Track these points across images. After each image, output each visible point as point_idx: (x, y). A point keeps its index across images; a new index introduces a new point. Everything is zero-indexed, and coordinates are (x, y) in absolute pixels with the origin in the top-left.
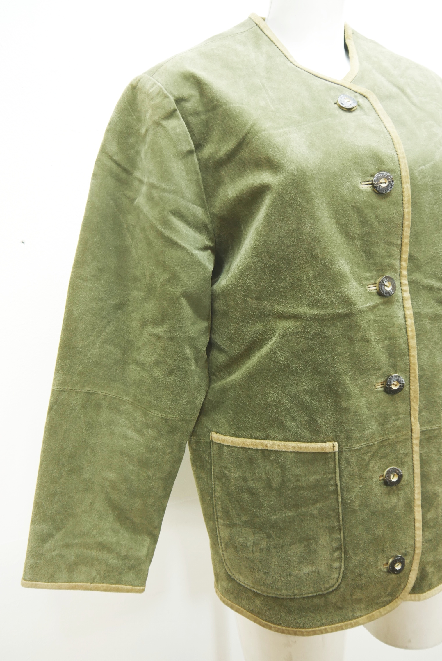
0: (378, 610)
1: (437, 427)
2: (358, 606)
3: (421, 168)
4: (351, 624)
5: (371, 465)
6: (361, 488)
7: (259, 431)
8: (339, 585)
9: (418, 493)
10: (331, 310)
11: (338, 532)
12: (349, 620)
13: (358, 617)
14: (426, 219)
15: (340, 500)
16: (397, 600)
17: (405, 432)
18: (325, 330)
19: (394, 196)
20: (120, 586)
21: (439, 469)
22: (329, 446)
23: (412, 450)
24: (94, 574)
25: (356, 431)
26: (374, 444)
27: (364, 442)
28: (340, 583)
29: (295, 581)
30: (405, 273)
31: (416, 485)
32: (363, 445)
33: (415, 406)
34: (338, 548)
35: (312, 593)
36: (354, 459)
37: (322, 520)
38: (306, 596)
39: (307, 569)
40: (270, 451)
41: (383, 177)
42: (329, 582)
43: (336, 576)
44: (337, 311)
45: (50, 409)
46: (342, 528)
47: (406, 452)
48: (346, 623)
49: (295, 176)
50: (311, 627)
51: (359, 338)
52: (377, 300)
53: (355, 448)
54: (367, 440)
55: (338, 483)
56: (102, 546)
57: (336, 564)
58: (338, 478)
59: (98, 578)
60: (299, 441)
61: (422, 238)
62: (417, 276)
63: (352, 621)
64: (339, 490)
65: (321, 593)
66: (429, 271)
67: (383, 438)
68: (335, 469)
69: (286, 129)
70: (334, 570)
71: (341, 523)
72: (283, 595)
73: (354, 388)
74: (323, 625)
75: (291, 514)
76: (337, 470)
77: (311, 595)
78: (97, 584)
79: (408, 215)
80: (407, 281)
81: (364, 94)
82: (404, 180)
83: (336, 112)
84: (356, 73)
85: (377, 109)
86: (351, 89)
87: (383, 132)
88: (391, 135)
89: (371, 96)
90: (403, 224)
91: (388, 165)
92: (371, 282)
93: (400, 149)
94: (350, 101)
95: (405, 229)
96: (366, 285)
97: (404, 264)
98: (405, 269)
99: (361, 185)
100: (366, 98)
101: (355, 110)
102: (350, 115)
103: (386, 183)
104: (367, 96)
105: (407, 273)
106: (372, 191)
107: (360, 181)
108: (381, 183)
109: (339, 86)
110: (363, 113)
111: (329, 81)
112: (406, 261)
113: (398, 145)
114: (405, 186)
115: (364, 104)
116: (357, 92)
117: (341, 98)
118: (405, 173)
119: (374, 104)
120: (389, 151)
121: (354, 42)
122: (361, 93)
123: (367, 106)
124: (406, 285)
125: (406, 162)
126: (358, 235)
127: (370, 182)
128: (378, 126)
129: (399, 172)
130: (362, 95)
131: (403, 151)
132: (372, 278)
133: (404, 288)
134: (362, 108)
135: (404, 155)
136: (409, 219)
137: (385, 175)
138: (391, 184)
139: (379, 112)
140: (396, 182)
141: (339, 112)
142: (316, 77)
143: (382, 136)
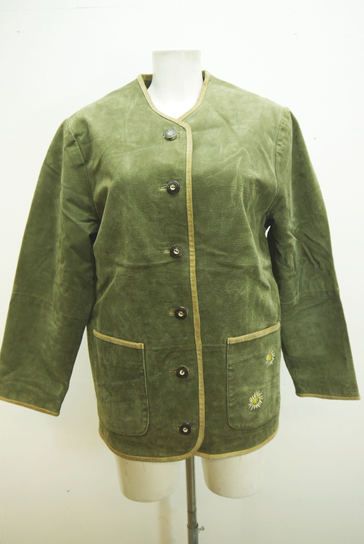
0: (176, 457)
1: (217, 345)
2: (162, 450)
3: (209, 177)
4: (156, 459)
5: (166, 362)
6: (160, 375)
7: (110, 331)
8: (147, 432)
9: (201, 386)
10: (137, 263)
11: (145, 399)
12: (155, 457)
13: (161, 457)
14: (212, 210)
15: (145, 380)
16: (189, 453)
17: (191, 345)
18: (135, 275)
19: (180, 196)
20: (44, 410)
21: (220, 374)
22: (140, 345)
23: (197, 358)
24: (31, 399)
25: (154, 339)
26: (167, 349)
27: (160, 346)
28: (147, 431)
29: (122, 425)
30: (192, 244)
31: (200, 381)
32: (160, 348)
33: (197, 329)
34: (146, 410)
35: (131, 433)
36: (153, 355)
37: (137, 390)
38: (128, 435)
39: (129, 419)
40: (113, 344)
41: (173, 184)
42: (140, 429)
43: (145, 426)
44: (140, 264)
45: (11, 304)
46: (147, 397)
47: (192, 358)
48: (153, 458)
49: (119, 183)
50: (130, 454)
51: (155, 282)
52: (170, 259)
53: (154, 349)
54: (162, 346)
55: (144, 369)
56: (36, 385)
57: (145, 419)
58: (144, 366)
59: (32, 402)
60: (126, 340)
61: (208, 222)
62: (203, 246)
63: (157, 458)
64: (145, 373)
65: (136, 435)
66: (213, 243)
67: (174, 346)
68: (143, 360)
69: (123, 154)
70: (143, 423)
71: (147, 394)
72: (116, 432)
73: (153, 312)
74: (138, 455)
75: (121, 383)
76: (144, 361)
77: (130, 435)
78: (32, 405)
79: (190, 208)
80: (194, 249)
81: (185, 128)
82: (187, 186)
83: (162, 141)
84: (192, 112)
85: (187, 138)
86: (178, 125)
87: (183, 154)
88: (187, 156)
89: (188, 129)
90: (187, 213)
91: (178, 176)
92: (166, 248)
93: (188, 166)
94: (172, 133)
95: (189, 216)
96: (162, 250)
97: (190, 238)
98: (192, 241)
99: (160, 188)
100: (186, 130)
101: (174, 139)
102: (169, 142)
103: (174, 187)
104: (186, 129)
105: (194, 244)
106: (166, 192)
107: (160, 186)
108: (172, 187)
109: (172, 122)
110: (178, 141)
111: (168, 120)
112: (192, 236)
113: (188, 163)
114: (187, 190)
115: (182, 135)
116: (181, 126)
117: (167, 131)
118: (188, 181)
119: (187, 135)
120: (181, 167)
121: (207, 88)
122: (184, 127)
123: (184, 136)
124: (192, 251)
125: (190, 174)
126: (157, 219)
127: (166, 187)
128: (183, 150)
129: (185, 181)
130: (184, 128)
131: (190, 167)
132: (167, 246)
133: (191, 253)
134: (179, 137)
135: (190, 170)
136: (190, 210)
137: (174, 183)
138: (177, 188)
139: (188, 140)
140: (181, 187)
141: (163, 141)
142: (161, 117)
143: (181, 157)
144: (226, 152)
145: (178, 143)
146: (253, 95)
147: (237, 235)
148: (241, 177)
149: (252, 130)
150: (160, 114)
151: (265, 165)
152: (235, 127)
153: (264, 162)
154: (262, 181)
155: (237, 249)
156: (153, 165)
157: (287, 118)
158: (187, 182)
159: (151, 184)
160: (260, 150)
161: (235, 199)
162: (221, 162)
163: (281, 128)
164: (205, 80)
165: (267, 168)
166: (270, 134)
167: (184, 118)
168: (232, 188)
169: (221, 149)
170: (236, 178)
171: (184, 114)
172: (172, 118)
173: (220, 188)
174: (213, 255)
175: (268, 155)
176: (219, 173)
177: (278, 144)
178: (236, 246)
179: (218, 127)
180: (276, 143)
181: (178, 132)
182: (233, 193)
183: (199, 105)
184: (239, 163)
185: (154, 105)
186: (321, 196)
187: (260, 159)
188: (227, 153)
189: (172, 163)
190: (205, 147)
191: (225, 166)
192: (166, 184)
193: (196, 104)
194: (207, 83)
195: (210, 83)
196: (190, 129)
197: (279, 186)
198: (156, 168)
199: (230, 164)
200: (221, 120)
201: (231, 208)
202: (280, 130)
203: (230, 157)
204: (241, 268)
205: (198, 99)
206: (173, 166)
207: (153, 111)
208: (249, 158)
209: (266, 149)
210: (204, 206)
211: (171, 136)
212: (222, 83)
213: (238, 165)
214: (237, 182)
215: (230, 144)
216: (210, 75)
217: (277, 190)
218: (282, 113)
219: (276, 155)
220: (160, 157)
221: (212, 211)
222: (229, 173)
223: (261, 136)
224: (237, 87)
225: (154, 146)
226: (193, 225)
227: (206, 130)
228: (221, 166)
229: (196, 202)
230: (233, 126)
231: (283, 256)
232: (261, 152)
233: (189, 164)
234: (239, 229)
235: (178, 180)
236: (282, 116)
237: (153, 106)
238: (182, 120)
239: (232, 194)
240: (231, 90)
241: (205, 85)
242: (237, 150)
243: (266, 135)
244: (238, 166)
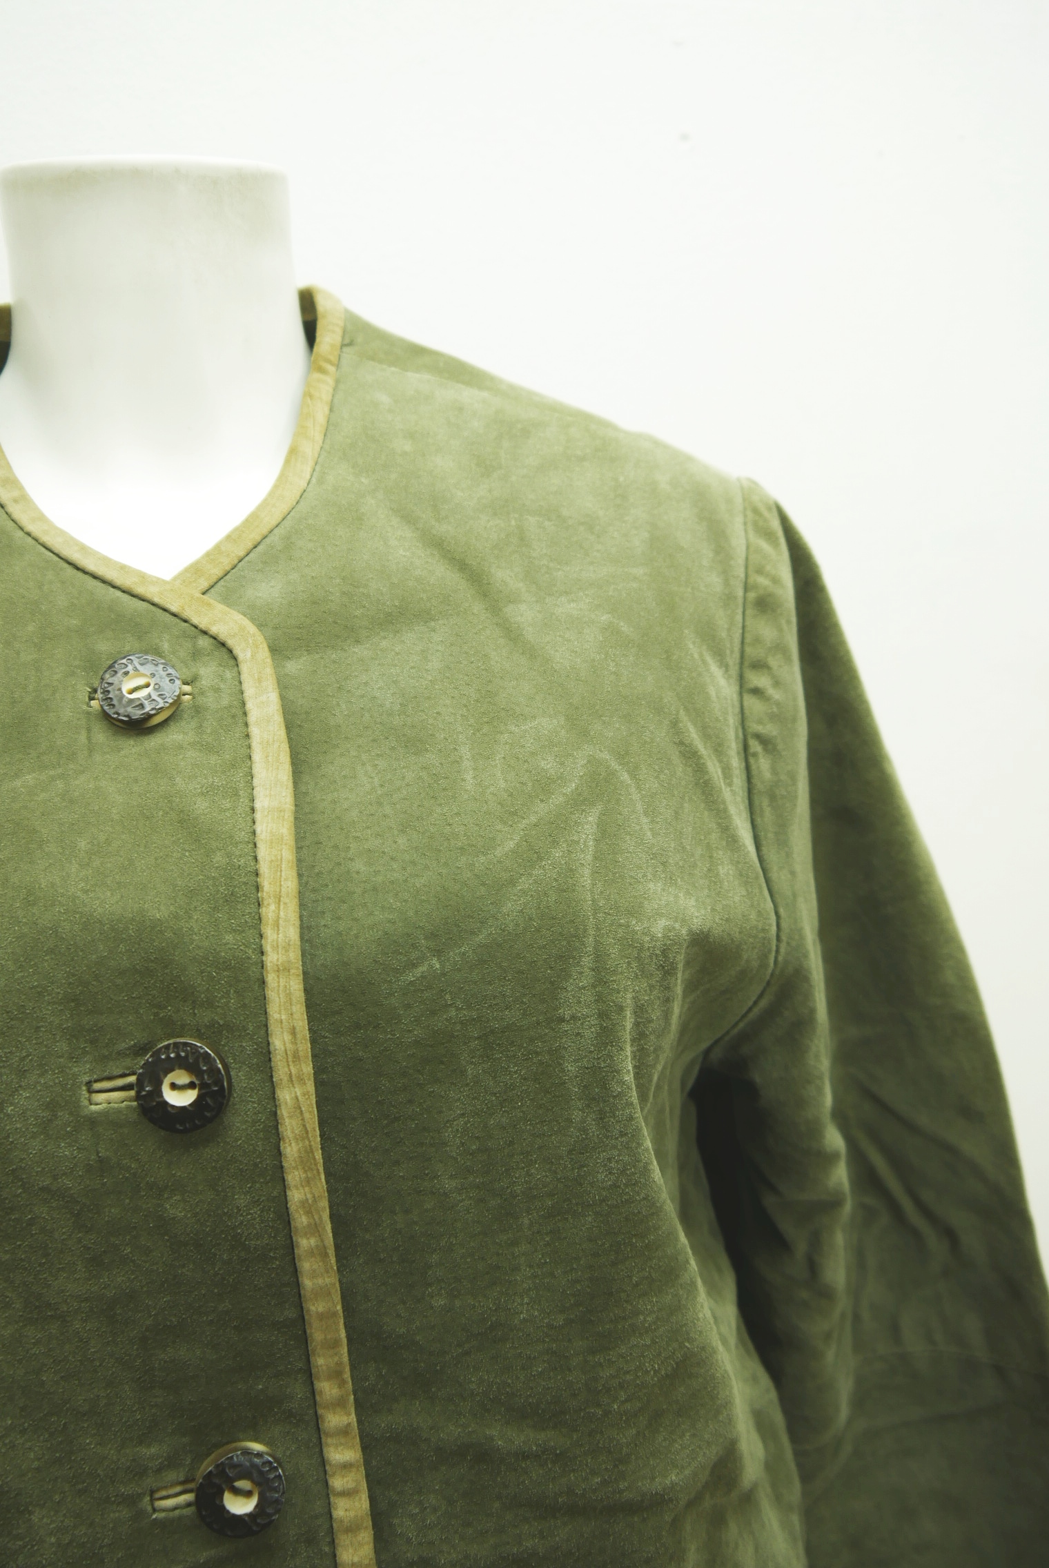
3: (422, 969)
14: (451, 1177)
19: (237, 1140)
30: (340, 1419)
41: (181, 1063)
61: (435, 1258)
62: (408, 1414)
66: (473, 1387)
79: (309, 1213)
80: (358, 1447)
81: (230, 642)
82: (281, 1071)
83: (83, 737)
84: (265, 531)
85: (252, 718)
86: (185, 621)
87: (231, 837)
88: (262, 852)
89: (249, 654)
90: (291, 1247)
91: (210, 1004)
92: (171, 1476)
93: (277, 925)
94: (147, 686)
95: (306, 1266)
96: (140, 1496)
97: (327, 1389)
98: (340, 1403)
99: (91, 1091)
100: (235, 658)
101: (165, 722)
102: (132, 748)
103: (192, 1086)
104: (238, 651)
105: (353, 1418)
106: (134, 1116)
107: (86, 1078)
108: (174, 1086)
109: (145, 604)
110: (191, 737)
111: (114, 587)
112: (336, 1374)
113: (273, 907)
114: (285, 1096)
115: (217, 690)
116: (205, 633)
117: (111, 666)
118: (287, 1037)
119: (249, 690)
120: (229, 938)
121: (337, 382)
122: (223, 636)
123: (225, 702)
124: (346, 1466)
125: (296, 986)
126: (86, 1300)
127: (132, 1079)
128: (227, 804)
129: (263, 1032)
130: (223, 644)
131: (293, 933)
132: (171, 1462)
133: (337, 1483)
134: (198, 710)
135: (295, 955)
136: (315, 1229)
137: (187, 1056)
138: (213, 1095)
139: (254, 731)
140: (241, 1078)
141: (89, 739)
142: (70, 571)
143: (219, 858)
144: (502, 784)
145: (191, 754)
146: (586, 420)
147: (624, 1318)
148: (614, 951)
149: (625, 628)
150: (66, 552)
151: (715, 826)
152: (525, 614)
153: (706, 813)
154: (717, 931)
155: (626, 1401)
156: (25, 930)
157: (769, 535)
158: (280, 1042)
159: (22, 1073)
160: (681, 743)
161: (594, 1099)
162: (482, 859)
163: (752, 595)
164: (318, 339)
165: (724, 843)
166: (708, 636)
167: (217, 572)
168: (565, 1027)
169: (466, 764)
170: (587, 961)
171: (218, 548)
172: (143, 577)
173: (491, 1038)
174: (482, 1455)
175: (717, 764)
176: (481, 938)
177: (752, 686)
178: (621, 1386)
179: (425, 616)
180: (741, 678)
181: (187, 675)
182: (576, 1061)
183: (303, 484)
184: (589, 858)
185: (21, 488)
186: (949, 919)
187: (687, 798)
188: (506, 790)
189: (159, 910)
190: (364, 757)
191: (512, 882)
192: (128, 1062)
193: (282, 479)
194: (334, 359)
195: (349, 355)
196: (264, 653)
197: (784, 925)
198: (51, 951)
199: (535, 872)
200: (440, 573)
201: (570, 1152)
202: (749, 612)
203: (533, 819)
204: (658, 1502)
205: (293, 452)
206: (168, 934)
207: (21, 528)
208: (639, 807)
209: (706, 734)
210: (397, 1163)
211: (142, 706)
212: (412, 356)
213: (587, 872)
214: (594, 986)
215: (513, 728)
216: (347, 311)
217: (774, 948)
218: (745, 516)
219: (752, 750)
220: (74, 868)
221: (449, 1184)
222: (538, 930)
223: (675, 657)
224: (492, 378)
225: (30, 778)
226: (339, 1307)
227: (357, 642)
228: (483, 890)
229: (344, 1147)
230: (511, 607)
231: (801, 1248)
232: (690, 755)
233: (278, 917)
234: (635, 1279)
235: (212, 1033)
236: (746, 531)
237: (16, 501)
238: (205, 584)
239: (571, 1068)
240: (468, 395)
241: (321, 370)
242: (562, 764)
243: (694, 648)
244: (585, 876)
